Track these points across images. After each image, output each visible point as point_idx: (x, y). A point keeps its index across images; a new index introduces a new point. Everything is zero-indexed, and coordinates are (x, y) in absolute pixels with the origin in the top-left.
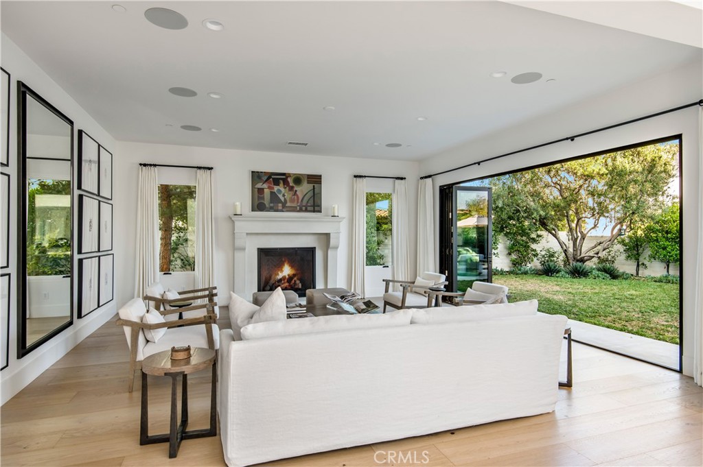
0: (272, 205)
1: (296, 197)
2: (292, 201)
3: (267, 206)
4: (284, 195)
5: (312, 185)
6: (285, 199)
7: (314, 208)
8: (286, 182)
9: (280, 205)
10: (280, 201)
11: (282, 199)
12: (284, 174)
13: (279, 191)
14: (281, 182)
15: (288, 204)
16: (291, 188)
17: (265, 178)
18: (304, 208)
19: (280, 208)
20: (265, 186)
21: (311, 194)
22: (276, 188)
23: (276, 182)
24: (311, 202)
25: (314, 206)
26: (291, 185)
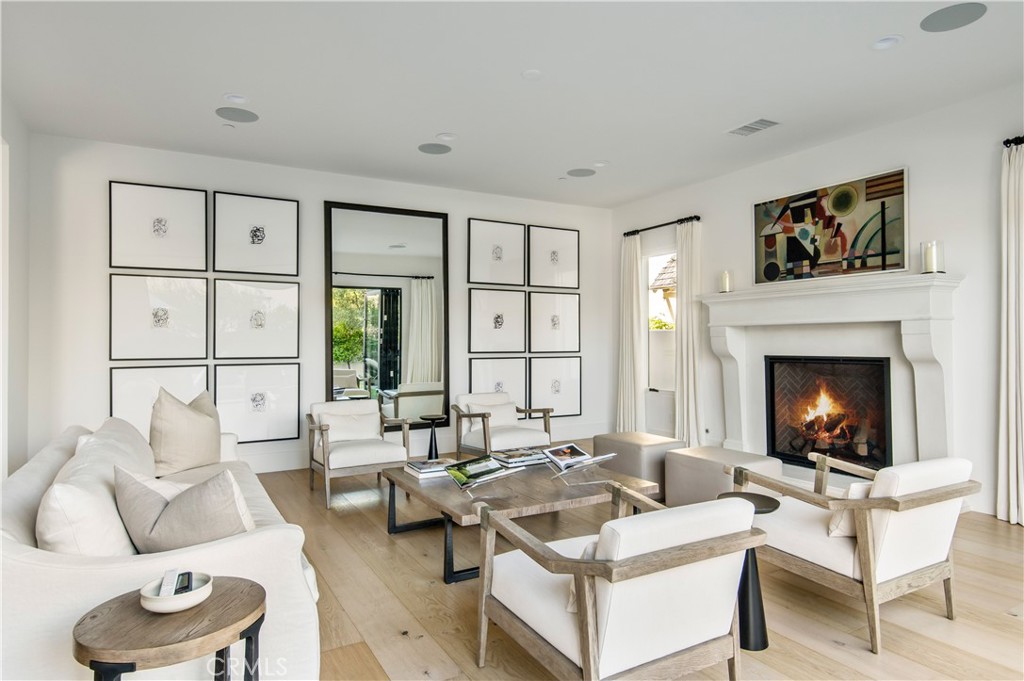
0: (790, 265)
1: (839, 239)
2: (831, 249)
3: (782, 268)
4: (813, 241)
5: (879, 202)
6: (816, 247)
7: (884, 260)
8: (817, 211)
9: (806, 263)
10: (804, 254)
11: (810, 249)
12: (813, 194)
13: (804, 233)
14: (808, 211)
15: (823, 259)
16: (829, 222)
17: (776, 213)
18: (858, 263)
19: (806, 269)
20: (778, 228)
21: (876, 224)
22: (798, 228)
23: (798, 216)
24: (876, 246)
25: (883, 254)
26: (828, 213)
